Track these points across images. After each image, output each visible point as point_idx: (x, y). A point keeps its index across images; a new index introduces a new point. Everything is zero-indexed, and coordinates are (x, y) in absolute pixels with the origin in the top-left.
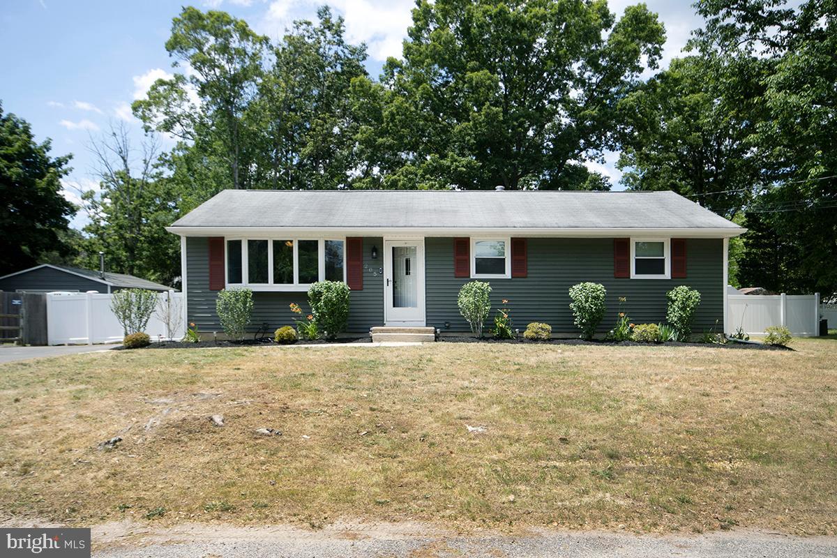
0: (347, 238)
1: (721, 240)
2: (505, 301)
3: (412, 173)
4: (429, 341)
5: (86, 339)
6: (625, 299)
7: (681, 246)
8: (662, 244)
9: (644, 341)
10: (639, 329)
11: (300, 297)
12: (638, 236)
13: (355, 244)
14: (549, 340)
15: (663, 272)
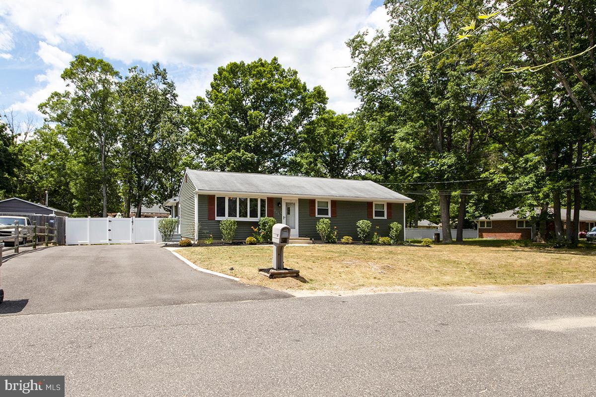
0: (268, 198)
1: (403, 204)
2: (335, 227)
3: (221, 159)
4: (311, 244)
5: (88, 242)
6: (378, 227)
7: (390, 205)
8: (383, 205)
9: (384, 244)
10: (381, 239)
11: (256, 224)
12: (375, 201)
13: (271, 200)
14: (352, 243)
15: (384, 216)
